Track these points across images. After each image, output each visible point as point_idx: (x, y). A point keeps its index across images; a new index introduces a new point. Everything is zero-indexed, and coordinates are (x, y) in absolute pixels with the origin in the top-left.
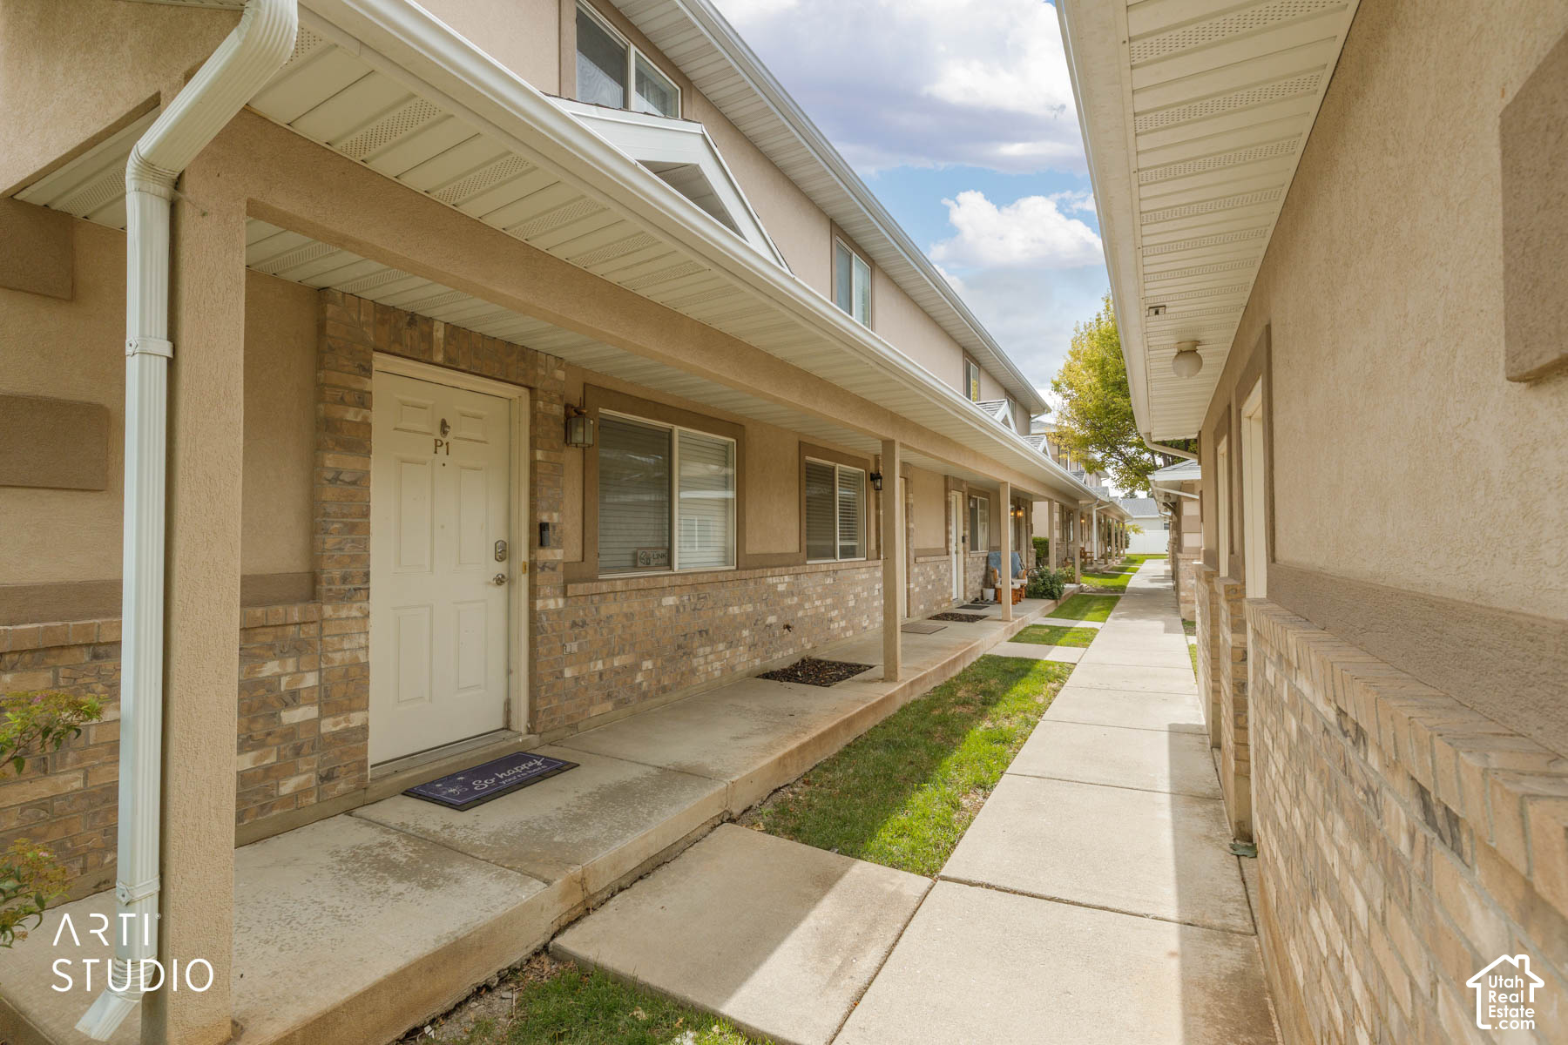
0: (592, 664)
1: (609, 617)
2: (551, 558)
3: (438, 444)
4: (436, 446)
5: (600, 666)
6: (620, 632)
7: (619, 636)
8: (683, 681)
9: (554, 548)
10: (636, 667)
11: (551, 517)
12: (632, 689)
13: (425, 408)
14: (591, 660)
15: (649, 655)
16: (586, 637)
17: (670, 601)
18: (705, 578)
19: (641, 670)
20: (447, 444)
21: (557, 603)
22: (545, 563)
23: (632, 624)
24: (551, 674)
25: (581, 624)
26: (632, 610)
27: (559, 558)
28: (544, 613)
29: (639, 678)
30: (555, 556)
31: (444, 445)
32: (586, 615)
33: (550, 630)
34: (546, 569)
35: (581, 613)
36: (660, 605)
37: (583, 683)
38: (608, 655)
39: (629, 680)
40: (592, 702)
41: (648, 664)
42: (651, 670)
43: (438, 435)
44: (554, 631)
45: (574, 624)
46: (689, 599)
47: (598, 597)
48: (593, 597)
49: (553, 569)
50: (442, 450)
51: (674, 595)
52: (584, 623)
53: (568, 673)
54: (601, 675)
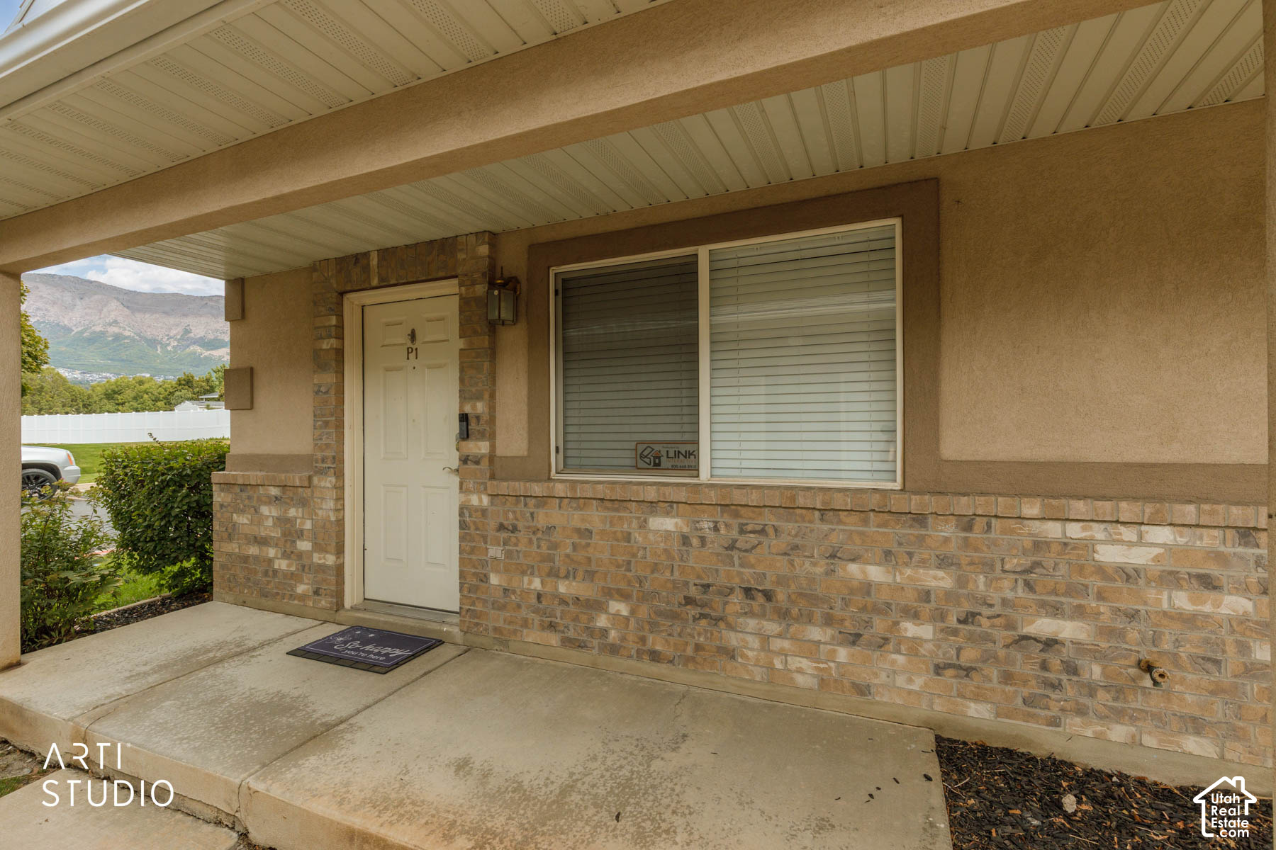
0: (526, 579)
1: (550, 529)
2: (475, 451)
3: (409, 351)
4: (408, 353)
5: (537, 584)
6: (569, 551)
7: (568, 556)
8: (699, 659)
9: (478, 439)
10: (596, 606)
11: (474, 407)
12: (590, 631)
13: (401, 324)
14: (523, 573)
15: (624, 596)
16: (516, 545)
17: (666, 524)
18: (754, 498)
19: (606, 612)
20: (416, 349)
21: (481, 500)
22: (468, 456)
23: (588, 545)
24: (474, 574)
25: (510, 528)
26: (588, 526)
27: (483, 451)
28: (467, 508)
29: (602, 621)
30: (480, 450)
31: (414, 352)
32: (517, 520)
33: (473, 527)
34: (469, 462)
35: (511, 516)
36: (643, 525)
37: (513, 597)
38: (549, 575)
39: (584, 618)
40: (526, 623)
41: (619, 607)
42: (627, 619)
43: (409, 344)
44: (477, 529)
45: (502, 527)
46: (716, 529)
47: (533, 501)
48: (528, 499)
49: (477, 463)
50: (412, 356)
51: (678, 516)
52: (515, 529)
53: (494, 580)
54: (539, 596)
